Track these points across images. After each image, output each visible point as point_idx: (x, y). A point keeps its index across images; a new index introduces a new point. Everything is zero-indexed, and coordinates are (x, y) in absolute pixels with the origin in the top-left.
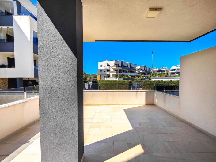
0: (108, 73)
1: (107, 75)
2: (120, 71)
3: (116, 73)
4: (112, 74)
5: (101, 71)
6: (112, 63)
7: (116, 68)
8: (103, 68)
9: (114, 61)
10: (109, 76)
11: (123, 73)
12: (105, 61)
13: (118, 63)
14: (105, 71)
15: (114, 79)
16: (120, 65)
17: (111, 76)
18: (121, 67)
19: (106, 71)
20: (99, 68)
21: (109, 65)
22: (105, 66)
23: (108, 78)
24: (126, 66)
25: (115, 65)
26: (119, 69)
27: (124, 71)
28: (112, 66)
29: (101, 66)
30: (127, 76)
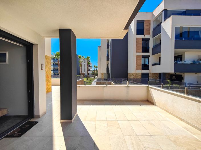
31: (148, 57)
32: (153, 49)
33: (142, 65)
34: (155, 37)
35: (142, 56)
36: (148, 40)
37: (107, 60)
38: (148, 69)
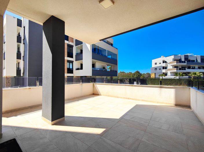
0: (164, 71)
1: (163, 73)
2: (183, 68)
3: (176, 71)
4: (171, 72)
5: (156, 69)
6: (170, 59)
7: (175, 64)
8: (158, 65)
9: (173, 56)
10: (166, 74)
11: (187, 70)
12: (161, 57)
13: (179, 58)
14: (160, 69)
15: (173, 77)
16: (183, 60)
17: (169, 74)
18: (185, 62)
19: (162, 68)
20: (154, 66)
21: (166, 62)
22: (160, 63)
23: (163, 77)
24: (194, 61)
25: (175, 60)
26: (182, 65)
27: (189, 68)
28: (170, 63)
29: (156, 64)
30: (195, 74)
31: (72, 62)
32: (76, 56)
33: (67, 68)
34: (77, 46)
35: (67, 60)
36: (72, 46)
37: (17, 59)
38: (72, 73)
